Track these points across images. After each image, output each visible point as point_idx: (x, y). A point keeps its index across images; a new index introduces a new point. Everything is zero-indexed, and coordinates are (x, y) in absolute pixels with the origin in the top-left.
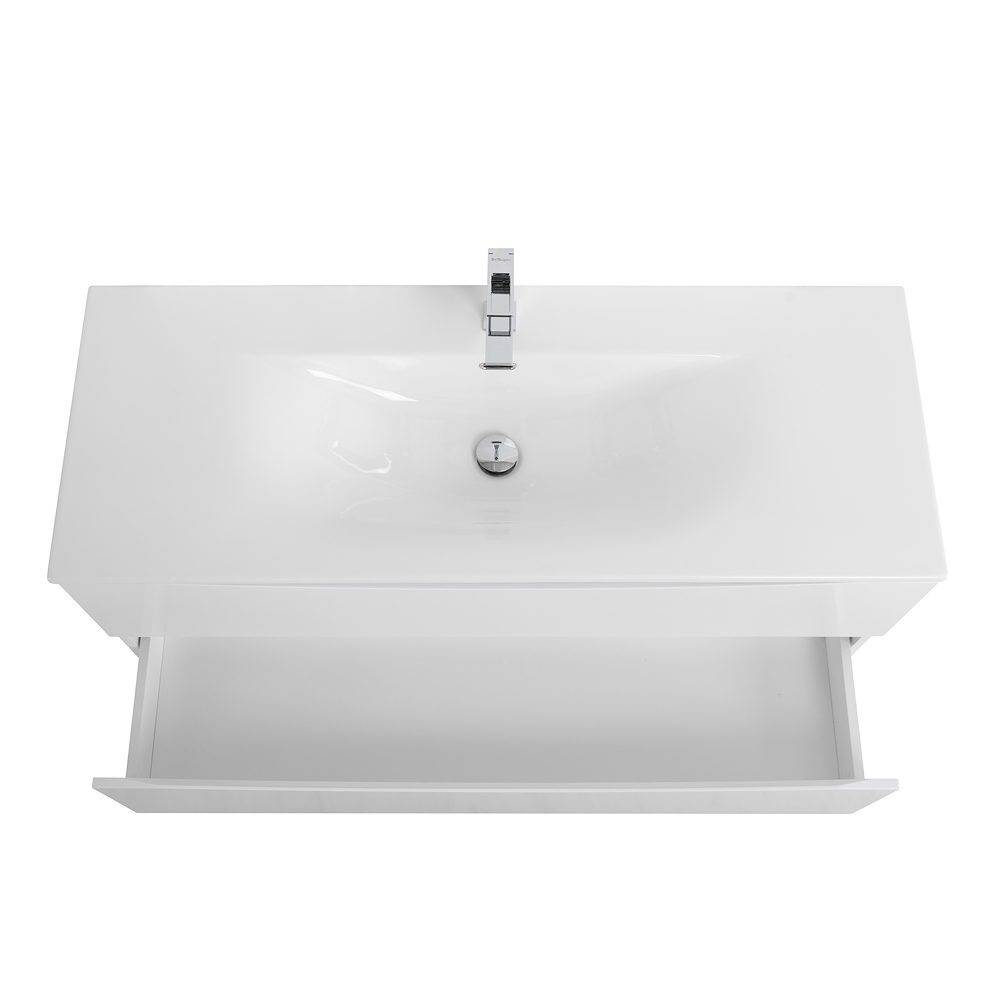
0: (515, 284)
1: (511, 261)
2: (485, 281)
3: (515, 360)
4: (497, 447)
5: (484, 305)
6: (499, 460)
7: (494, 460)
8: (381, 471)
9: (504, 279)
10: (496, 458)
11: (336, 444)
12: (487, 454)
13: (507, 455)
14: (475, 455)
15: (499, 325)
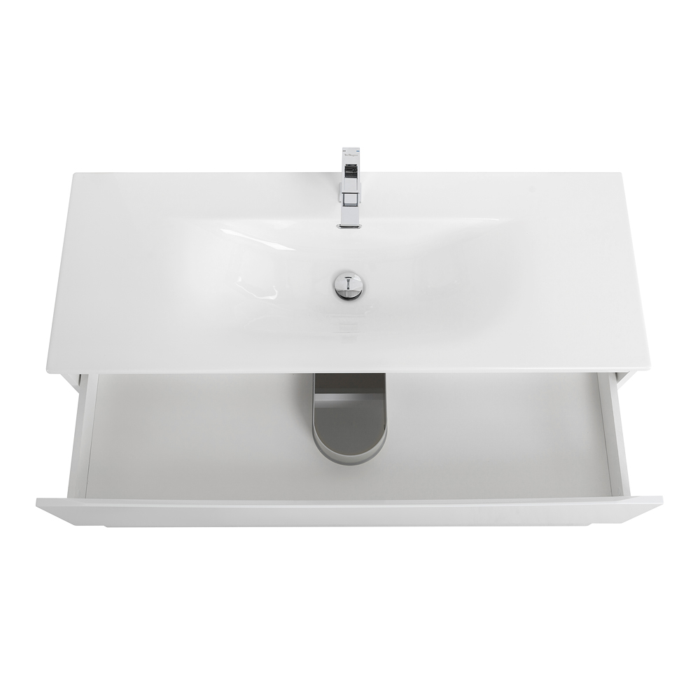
0: (361, 171)
1: (358, 156)
2: (340, 169)
3: (361, 222)
4: (348, 281)
5: (340, 184)
6: (350, 289)
7: (346, 289)
8: (272, 298)
9: (354, 168)
10: (348, 288)
11: (240, 280)
12: (342, 286)
13: (355, 286)
14: (334, 286)
15: (350, 199)
